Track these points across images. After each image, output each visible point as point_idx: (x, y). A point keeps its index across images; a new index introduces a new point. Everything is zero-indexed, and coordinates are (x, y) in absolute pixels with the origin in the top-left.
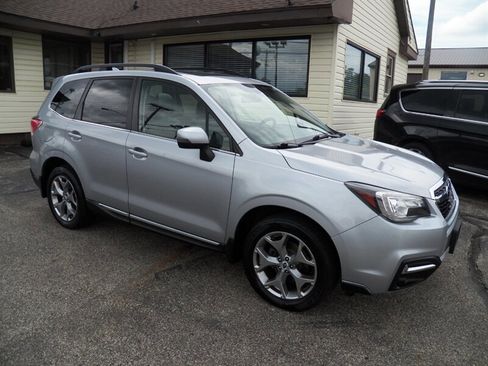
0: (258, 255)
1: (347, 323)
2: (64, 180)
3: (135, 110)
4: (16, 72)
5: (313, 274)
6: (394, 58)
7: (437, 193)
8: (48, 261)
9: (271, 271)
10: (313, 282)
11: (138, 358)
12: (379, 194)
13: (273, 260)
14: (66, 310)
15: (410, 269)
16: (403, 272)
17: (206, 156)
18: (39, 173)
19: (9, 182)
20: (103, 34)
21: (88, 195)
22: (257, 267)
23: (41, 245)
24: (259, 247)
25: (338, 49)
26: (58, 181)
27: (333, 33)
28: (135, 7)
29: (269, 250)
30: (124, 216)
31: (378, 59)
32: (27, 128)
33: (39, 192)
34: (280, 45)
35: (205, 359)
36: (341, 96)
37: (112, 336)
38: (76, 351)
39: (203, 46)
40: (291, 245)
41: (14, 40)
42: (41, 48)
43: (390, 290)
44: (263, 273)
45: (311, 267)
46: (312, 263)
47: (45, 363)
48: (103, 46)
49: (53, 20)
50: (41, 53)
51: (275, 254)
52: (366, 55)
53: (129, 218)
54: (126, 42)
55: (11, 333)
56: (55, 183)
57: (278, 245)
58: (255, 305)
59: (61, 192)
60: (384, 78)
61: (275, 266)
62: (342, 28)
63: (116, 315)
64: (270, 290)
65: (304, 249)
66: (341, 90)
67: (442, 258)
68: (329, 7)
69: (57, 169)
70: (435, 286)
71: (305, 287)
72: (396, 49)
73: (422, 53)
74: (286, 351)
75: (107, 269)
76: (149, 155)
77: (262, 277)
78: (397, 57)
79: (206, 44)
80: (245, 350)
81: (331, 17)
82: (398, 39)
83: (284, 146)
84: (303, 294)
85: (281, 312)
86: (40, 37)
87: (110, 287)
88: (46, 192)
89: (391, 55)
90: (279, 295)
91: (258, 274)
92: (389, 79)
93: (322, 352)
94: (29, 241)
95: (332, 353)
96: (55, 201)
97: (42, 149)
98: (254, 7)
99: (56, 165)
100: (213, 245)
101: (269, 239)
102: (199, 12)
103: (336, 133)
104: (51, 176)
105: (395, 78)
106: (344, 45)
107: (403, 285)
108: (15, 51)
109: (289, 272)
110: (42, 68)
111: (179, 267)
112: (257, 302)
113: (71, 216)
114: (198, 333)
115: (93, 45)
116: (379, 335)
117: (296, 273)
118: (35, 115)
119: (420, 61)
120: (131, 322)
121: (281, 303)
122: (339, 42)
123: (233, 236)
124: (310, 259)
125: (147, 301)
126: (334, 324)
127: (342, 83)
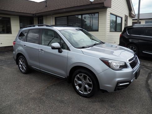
0: (76, 81)
1: (103, 101)
2: (22, 60)
3: (41, 38)
4: (12, 28)
5: (92, 86)
6: (127, 18)
7: (129, 61)
8: (17, 83)
9: (80, 86)
10: (91, 88)
11: (38, 111)
12: (110, 61)
13: (80, 82)
14: (20, 97)
15: (120, 84)
16: (118, 85)
17: (60, 51)
18: (15, 58)
19: (9, 60)
20: (37, 15)
21: (29, 64)
22: (76, 84)
23: (16, 79)
24: (76, 78)
25: (107, 16)
26: (21, 60)
27: (105, 11)
28: (46, 6)
29: (79, 79)
30: (38, 70)
31: (122, 18)
32: (12, 45)
33: (16, 63)
34: (93, 15)
35: (58, 112)
36: (109, 31)
37: (32, 105)
38: (21, 109)
39: (66, 17)
40: (85, 78)
41: (11, 18)
42: (19, 20)
43: (114, 91)
44: (78, 86)
45: (91, 84)
46: (91, 83)
47: (12, 113)
48: (37, 18)
49: (22, 12)
50: (19, 22)
51: (81, 80)
52: (118, 17)
53: (40, 70)
54: (44, 17)
55: (4, 104)
56: (20, 60)
57: (81, 78)
58: (75, 96)
59: (21, 63)
60: (124, 24)
61: (81, 84)
62: (108, 9)
63: (34, 99)
64: (80, 91)
65: (88, 79)
66: (109, 29)
67: (132, 81)
68: (103, 3)
69: (20, 56)
70: (133, 89)
71: (90, 90)
72: (128, 15)
73: (137, 16)
74: (82, 109)
75: (33, 86)
76: (45, 52)
77: (77, 87)
78: (128, 17)
79: (67, 16)
80: (70, 109)
81: (104, 6)
82: (128, 12)
83: (83, 48)
84: (89, 92)
85: (83, 98)
86: (18, 17)
87: (33, 91)
88: (18, 63)
89: (126, 17)
90: (82, 93)
91: (76, 86)
92: (126, 24)
93: (93, 110)
94: (12, 78)
95: (97, 110)
96: (20, 66)
97: (16, 50)
98: (81, 5)
99: (20, 55)
100: (63, 78)
101: (78, 76)
102: (64, 7)
103: (102, 42)
104: (19, 58)
105: (128, 24)
106: (109, 15)
107: (119, 89)
108: (11, 21)
109: (85, 86)
110: (19, 26)
111: (55, 85)
112: (76, 95)
113: (24, 70)
114: (57, 104)
115: (34, 18)
116: (112, 105)
117: (87, 86)
118: (14, 40)
119: (136, 18)
120: (38, 101)
121: (83, 95)
122: (107, 14)
123: (68, 75)
124: (90, 82)
125: (44, 95)
126: (99, 101)
127: (109, 27)
